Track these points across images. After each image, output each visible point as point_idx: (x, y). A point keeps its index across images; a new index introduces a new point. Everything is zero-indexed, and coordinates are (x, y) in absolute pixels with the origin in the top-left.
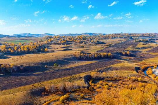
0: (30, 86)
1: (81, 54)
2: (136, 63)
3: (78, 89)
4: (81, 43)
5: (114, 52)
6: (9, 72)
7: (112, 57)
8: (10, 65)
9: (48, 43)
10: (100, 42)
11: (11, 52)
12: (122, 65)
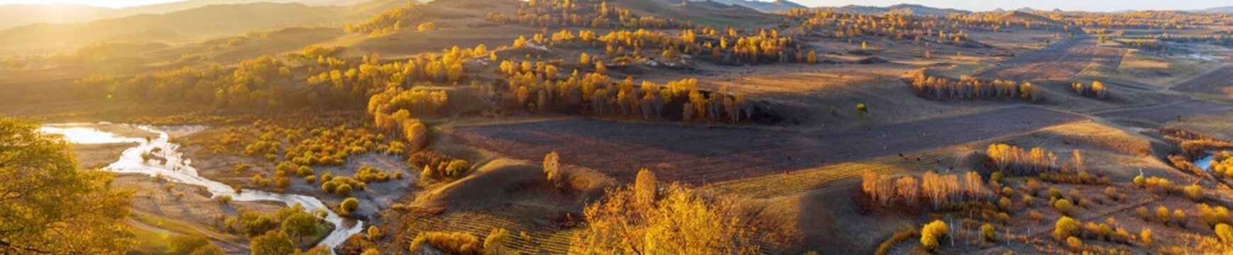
0: (813, 175)
1: (926, 79)
2: (1143, 130)
3: (962, 203)
4: (909, 41)
5: (1039, 79)
6: (730, 118)
7: (1034, 99)
8: (733, 98)
9: (806, 35)
10: (971, 40)
11: (714, 53)
12: (1093, 130)
